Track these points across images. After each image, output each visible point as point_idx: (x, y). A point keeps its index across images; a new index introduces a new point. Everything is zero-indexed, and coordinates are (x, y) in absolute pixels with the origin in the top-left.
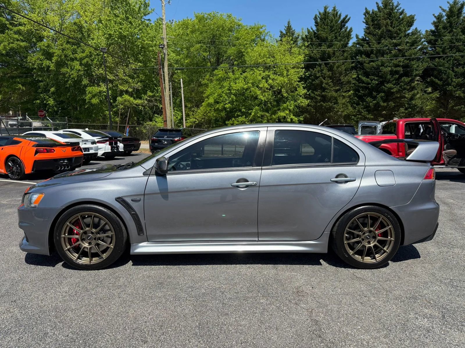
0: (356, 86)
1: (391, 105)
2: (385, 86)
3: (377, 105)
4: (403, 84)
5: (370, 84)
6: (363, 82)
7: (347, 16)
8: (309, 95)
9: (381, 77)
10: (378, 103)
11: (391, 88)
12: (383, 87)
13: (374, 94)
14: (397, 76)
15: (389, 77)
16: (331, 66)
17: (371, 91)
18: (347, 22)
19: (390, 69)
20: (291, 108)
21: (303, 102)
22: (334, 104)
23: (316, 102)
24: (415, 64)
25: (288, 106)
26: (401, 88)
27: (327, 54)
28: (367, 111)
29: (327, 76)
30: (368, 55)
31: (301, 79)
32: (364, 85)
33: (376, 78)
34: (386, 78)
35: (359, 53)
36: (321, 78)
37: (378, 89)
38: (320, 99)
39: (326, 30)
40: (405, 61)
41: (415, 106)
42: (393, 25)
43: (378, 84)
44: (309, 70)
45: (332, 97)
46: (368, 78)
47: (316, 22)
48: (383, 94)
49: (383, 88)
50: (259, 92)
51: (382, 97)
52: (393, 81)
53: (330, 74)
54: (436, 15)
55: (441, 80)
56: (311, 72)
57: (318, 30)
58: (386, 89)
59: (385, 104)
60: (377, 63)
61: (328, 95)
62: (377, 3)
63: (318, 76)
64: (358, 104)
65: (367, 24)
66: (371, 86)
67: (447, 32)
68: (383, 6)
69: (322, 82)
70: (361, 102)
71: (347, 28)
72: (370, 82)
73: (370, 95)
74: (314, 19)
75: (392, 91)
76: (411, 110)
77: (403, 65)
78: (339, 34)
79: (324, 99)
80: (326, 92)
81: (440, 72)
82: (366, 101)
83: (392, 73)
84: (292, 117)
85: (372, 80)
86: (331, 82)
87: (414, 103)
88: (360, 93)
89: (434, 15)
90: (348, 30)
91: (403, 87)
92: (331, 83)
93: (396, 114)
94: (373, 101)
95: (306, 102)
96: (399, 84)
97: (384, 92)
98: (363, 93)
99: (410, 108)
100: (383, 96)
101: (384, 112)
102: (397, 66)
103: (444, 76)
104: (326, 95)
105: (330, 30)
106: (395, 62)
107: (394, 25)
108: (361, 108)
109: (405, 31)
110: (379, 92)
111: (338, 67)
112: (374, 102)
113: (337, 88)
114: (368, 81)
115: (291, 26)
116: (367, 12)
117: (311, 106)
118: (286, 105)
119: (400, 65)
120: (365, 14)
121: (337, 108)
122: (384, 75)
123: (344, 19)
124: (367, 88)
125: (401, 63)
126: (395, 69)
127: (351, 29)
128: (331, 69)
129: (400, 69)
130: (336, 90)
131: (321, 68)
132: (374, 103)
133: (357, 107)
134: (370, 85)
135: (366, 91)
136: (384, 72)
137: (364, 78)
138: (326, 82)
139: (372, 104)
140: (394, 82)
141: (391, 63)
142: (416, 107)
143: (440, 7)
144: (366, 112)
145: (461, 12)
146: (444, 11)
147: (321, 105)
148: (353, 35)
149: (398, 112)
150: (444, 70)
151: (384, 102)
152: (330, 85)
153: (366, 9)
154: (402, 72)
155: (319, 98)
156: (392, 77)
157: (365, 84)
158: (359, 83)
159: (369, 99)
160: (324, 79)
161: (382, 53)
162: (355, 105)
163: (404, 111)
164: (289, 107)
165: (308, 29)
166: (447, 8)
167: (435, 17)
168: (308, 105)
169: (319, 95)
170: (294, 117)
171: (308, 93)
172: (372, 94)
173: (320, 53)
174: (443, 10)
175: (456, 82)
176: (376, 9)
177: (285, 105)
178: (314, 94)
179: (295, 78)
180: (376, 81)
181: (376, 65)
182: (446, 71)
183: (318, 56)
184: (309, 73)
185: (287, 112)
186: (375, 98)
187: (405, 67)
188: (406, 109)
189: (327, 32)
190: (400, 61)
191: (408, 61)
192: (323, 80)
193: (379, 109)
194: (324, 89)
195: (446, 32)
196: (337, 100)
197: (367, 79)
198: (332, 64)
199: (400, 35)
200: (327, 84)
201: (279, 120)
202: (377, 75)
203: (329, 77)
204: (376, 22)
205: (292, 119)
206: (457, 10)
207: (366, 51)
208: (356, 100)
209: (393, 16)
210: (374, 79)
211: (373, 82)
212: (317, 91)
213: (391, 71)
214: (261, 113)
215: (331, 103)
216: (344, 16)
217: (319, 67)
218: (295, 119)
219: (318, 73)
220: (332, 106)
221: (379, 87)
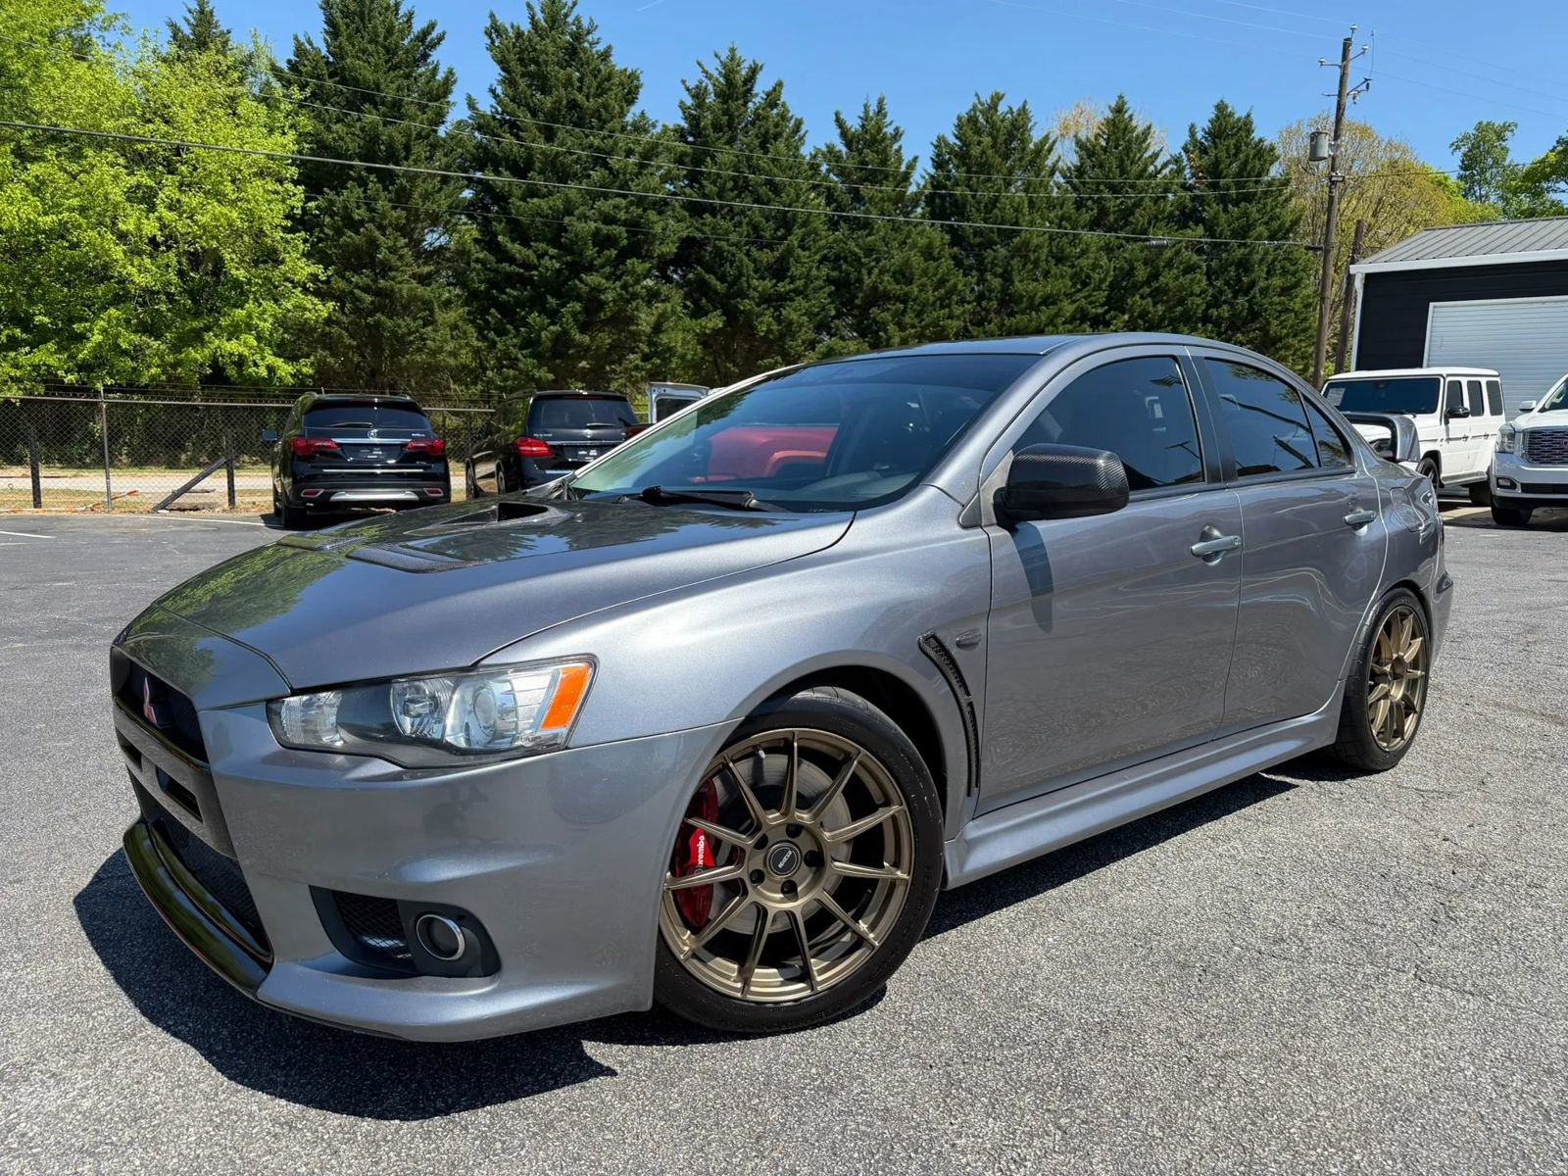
0: (489, 269)
1: (603, 341)
2: (582, 281)
3: (562, 341)
4: (631, 282)
5: (535, 268)
6: (512, 260)
7: (432, 26)
8: (328, 282)
9: (566, 249)
10: (565, 332)
11: (597, 290)
12: (577, 282)
13: (552, 301)
14: (614, 252)
15: (591, 252)
16: (403, 189)
17: (540, 293)
18: (433, 45)
19: (593, 225)
20: (266, 326)
21: (310, 306)
22: (424, 326)
23: (356, 311)
24: (657, 223)
25: (249, 316)
26: (627, 292)
27: (384, 144)
28: (533, 355)
29: (391, 224)
30: (520, 170)
31: (299, 222)
32: (514, 268)
33: (552, 251)
34: (581, 254)
35: (484, 159)
36: (370, 226)
37: (559, 287)
38: (372, 303)
39: (371, 59)
40: (632, 208)
41: (669, 349)
42: (585, 90)
43: (559, 271)
44: (321, 193)
45: (413, 298)
46: (530, 247)
47: (330, 22)
48: (578, 306)
49: (575, 285)
50: (118, 252)
51: (574, 314)
52: (603, 266)
53: (398, 218)
54: (692, 84)
55: (722, 279)
56: (330, 200)
57: (339, 54)
58: (585, 289)
59: (587, 339)
60: (551, 203)
61: (400, 290)
62: (529, 6)
63: (357, 217)
64: (501, 332)
65: (503, 69)
66: (541, 275)
67: (723, 140)
68: (546, 21)
69: (373, 245)
70: (511, 324)
71: (435, 70)
72: (535, 261)
73: (537, 303)
74: (321, 7)
75: (603, 297)
76: (659, 361)
77: (626, 220)
79: (386, 300)
80: (393, 279)
81: (719, 253)
82: (527, 324)
83: (603, 242)
84: (271, 359)
85: (540, 257)
86: (406, 245)
87: (666, 341)
88: (506, 293)
89: (683, 82)
90: (440, 76)
91: (630, 289)
92: (406, 250)
93: (616, 373)
94: (549, 324)
95: (320, 307)
96: (618, 278)
97: (578, 298)
98: (515, 297)
99: (656, 354)
100: (580, 313)
101: (583, 364)
102: (609, 220)
103: (728, 269)
104: (392, 291)
105: (386, 62)
106: (605, 206)
107: (588, 88)
108: (514, 346)
109: (622, 114)
110: (564, 297)
111: (426, 196)
112: (552, 328)
113: (426, 269)
114: (528, 256)
116: (495, 30)
117: (338, 323)
118: (244, 312)
119: (619, 220)
120: (488, 33)
121: (434, 340)
122: (577, 244)
123: (426, 33)
124: (523, 281)
125: (622, 213)
126: (605, 229)
127: (451, 72)
128: (401, 198)
129: (619, 230)
130: (422, 275)
131: (365, 192)
132: (552, 333)
133: (497, 339)
134: (535, 272)
135: (525, 290)
136: (576, 235)
137: (515, 248)
138: (391, 243)
139: (548, 334)
140: (608, 269)
141: (592, 208)
142: (667, 355)
143: (699, 64)
144: (529, 360)
145: (751, 89)
146: (709, 76)
147: (378, 324)
148: (457, 96)
149: (620, 365)
150: (729, 252)
151: (583, 329)
152: (401, 257)
153: (492, 16)
154: (625, 241)
155: (368, 298)
156: (599, 252)
157: (519, 266)
158: (499, 261)
159: (534, 318)
160: (383, 234)
161: (561, 173)
162: (492, 335)
163: (638, 362)
164: (255, 321)
165: (296, 38)
166: (714, 67)
167: (688, 89)
168: (329, 321)
169: (366, 289)
170: (279, 362)
171: (323, 278)
172: (545, 301)
173: (358, 136)
174: (707, 72)
175: (760, 289)
176: (526, 27)
177: (239, 313)
178: (349, 281)
179: (273, 215)
180: (554, 261)
181: (550, 208)
182: (733, 255)
183: (353, 146)
184: (321, 202)
185: (251, 340)
186: (554, 316)
187: (634, 226)
188: (646, 358)
189: (376, 65)
190: (616, 207)
191: (640, 211)
192: (377, 233)
193: (571, 352)
194: (385, 269)
195: (719, 139)
196: (432, 313)
197: (525, 251)
198: (404, 181)
199: (609, 125)
200: (393, 250)
201: (215, 364)
202: (555, 242)
203: (398, 228)
204: (533, 67)
205: (271, 369)
206: (740, 83)
207: (512, 157)
208: (494, 317)
209: (581, 59)
210: (546, 253)
211: (546, 262)
212: (357, 271)
213: (597, 233)
214: (136, 338)
215: (415, 319)
216: (426, 25)
217: (360, 187)
218: (285, 369)
219: (358, 208)
220: (417, 331)
221: (565, 282)
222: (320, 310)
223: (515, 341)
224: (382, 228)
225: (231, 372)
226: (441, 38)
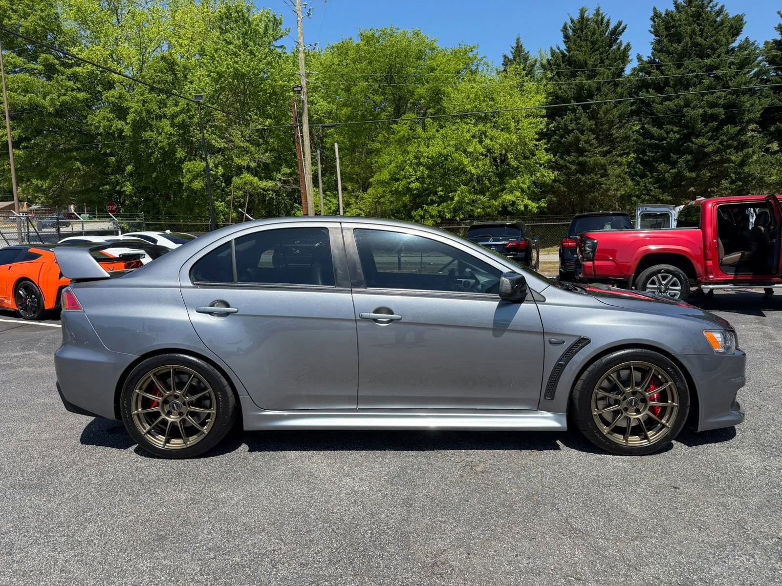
0: (640, 144)
1: (705, 175)
2: (692, 143)
3: (679, 176)
4: (726, 139)
5: (665, 139)
6: (652, 137)
7: (620, 24)
8: (556, 162)
9: (686, 126)
10: (680, 172)
11: (704, 146)
12: (690, 144)
13: (674, 156)
14: (716, 124)
15: (700, 125)
16: (594, 110)
17: (667, 153)
18: (620, 34)
19: (701, 111)
20: (525, 186)
21: (546, 174)
22: (602, 177)
23: (568, 174)
24: (747, 101)
25: (518, 183)
26: (723, 145)
27: (586, 90)
28: (659, 187)
29: (587, 129)
30: (659, 89)
31: (542, 135)
32: (653, 141)
33: (676, 129)
34: (693, 128)
35: (644, 85)
36: (576, 131)
37: (679, 148)
38: (576, 169)
39: (583, 49)
40: (728, 96)
41: (750, 175)
42: (704, 34)
43: (679, 140)
44: (555, 120)
45: (596, 164)
46: (661, 128)
47: (566, 37)
48: (689, 157)
49: (688, 145)
50: (466, 161)
51: (687, 162)
52: (708, 132)
53: (592, 125)
56: (559, 123)
57: (569, 49)
58: (694, 147)
59: (694, 175)
60: (676, 102)
61: (590, 161)
63: (570, 128)
64: (643, 176)
65: (656, 36)
66: (668, 143)
68: (684, 2)
69: (578, 140)
70: (649, 171)
71: (621, 44)
72: (665, 135)
73: (666, 159)
74: (562, 31)
75: (706, 150)
76: (741, 183)
77: (724, 104)
78: (607, 56)
79: (583, 168)
80: (586, 156)
82: (657, 171)
83: (706, 118)
84: (526, 201)
85: (668, 133)
86: (594, 139)
87: (747, 170)
88: (647, 155)
90: (622, 48)
91: (725, 143)
92: (594, 141)
93: (713, 192)
94: (671, 169)
95: (551, 174)
96: (718, 139)
97: (691, 153)
98: (652, 157)
99: (739, 179)
100: (690, 160)
101: (692, 189)
102: (713, 105)
104: (586, 162)
106: (710, 98)
107: (707, 33)
108: (649, 183)
109: (728, 43)
110: (681, 153)
111: (607, 112)
112: (673, 171)
113: (605, 149)
114: (661, 134)
115: (521, 45)
116: (657, 15)
117: (559, 181)
118: (516, 181)
119: (720, 104)
120: (653, 19)
121: (606, 184)
122: (690, 122)
123: (616, 28)
124: (657, 147)
125: (722, 100)
126: (710, 112)
127: (628, 45)
128: (593, 116)
129: (720, 111)
130: (603, 152)
131: (575, 115)
132: (673, 173)
133: (641, 180)
134: (665, 142)
135: (658, 152)
136: (691, 118)
137: (654, 130)
138: (586, 138)
139: (669, 175)
140: (710, 134)
141: (703, 100)
142: (750, 179)
144: (657, 190)
147: (578, 179)
148: (632, 55)
149: (717, 188)
151: (691, 170)
152: (592, 145)
153: (655, 9)
154: (723, 116)
155: (573, 167)
156: (705, 126)
157: (656, 140)
158: (645, 139)
159: (662, 167)
160: (582, 134)
162: (638, 178)
163: (728, 185)
164: (521, 185)
165: (551, 49)
168: (555, 181)
169: (573, 163)
170: (530, 202)
171: (554, 160)
172: (670, 157)
173: (573, 88)
176: (672, 8)
177: (514, 181)
178: (565, 160)
179: (531, 134)
180: (676, 134)
181: (676, 106)
183: (570, 94)
184: (555, 124)
185: (518, 194)
186: (673, 164)
187: (729, 106)
188: (733, 182)
189: (585, 51)
190: (719, 98)
191: (734, 97)
192: (579, 135)
193: (683, 183)
194: (581, 152)
196: (606, 170)
197: (659, 131)
198: (594, 106)
199: (719, 51)
200: (587, 142)
201: (504, 207)
202: (678, 124)
203: (591, 130)
204: (672, 31)
205: (526, 206)
207: (657, 82)
208: (639, 168)
209: (703, 18)
210: (672, 130)
211: (671, 135)
212: (569, 155)
213: (704, 116)
214: (471, 197)
215: (596, 175)
216: (616, 24)
217: (572, 113)
218: (533, 205)
219: (571, 124)
220: (598, 181)
221: (683, 145)
222: (550, 176)
223: (650, 180)
224: (582, 133)
225: (510, 208)
226: (624, 29)
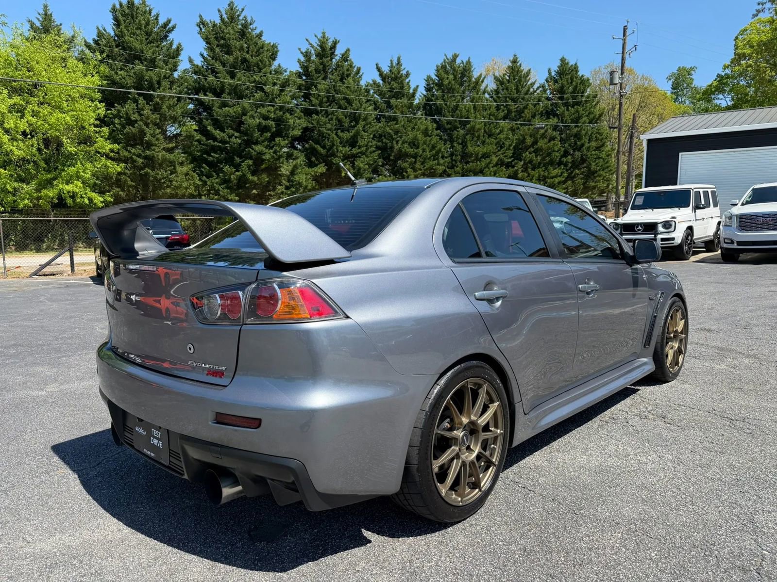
0: (203, 145)
1: (264, 180)
2: (253, 149)
3: (242, 180)
4: (278, 149)
5: (228, 143)
6: (215, 139)
7: (169, 21)
9: (245, 133)
10: (244, 175)
11: (261, 153)
13: (238, 160)
14: (269, 134)
15: (257, 134)
17: (232, 156)
18: (170, 31)
19: (258, 121)
20: (87, 176)
21: (110, 166)
22: (171, 174)
23: (134, 167)
24: (290, 120)
25: (78, 172)
26: (276, 155)
27: (146, 81)
28: (227, 188)
29: (151, 121)
30: (218, 93)
31: (102, 122)
33: (237, 134)
34: (252, 136)
35: (199, 89)
36: (141, 123)
37: (240, 153)
38: (143, 163)
39: (138, 38)
40: (278, 112)
42: (250, 53)
43: (240, 145)
44: (114, 107)
45: (165, 160)
46: (224, 132)
47: (116, 19)
48: (250, 162)
49: (249, 151)
51: (249, 166)
52: (263, 142)
53: (156, 118)
54: (304, 50)
55: (324, 147)
56: (119, 110)
57: (120, 35)
58: (254, 153)
59: (255, 179)
60: (235, 110)
61: (158, 156)
62: (219, 11)
63: (133, 119)
64: (209, 176)
65: (207, 43)
66: (231, 146)
67: (320, 78)
68: (228, 19)
69: (142, 133)
70: (214, 171)
71: (171, 44)
72: (228, 139)
73: (230, 161)
74: (110, 12)
75: (264, 157)
76: (294, 190)
77: (274, 118)
79: (150, 162)
80: (154, 150)
81: (321, 134)
82: (223, 172)
83: (263, 129)
84: (90, 194)
85: (230, 137)
86: (160, 133)
87: (297, 179)
88: (212, 156)
89: (299, 49)
90: (174, 47)
91: (278, 153)
92: (160, 135)
93: (270, 195)
95: (116, 166)
96: (272, 148)
97: (251, 158)
98: (217, 158)
100: (251, 165)
101: (254, 191)
102: (266, 118)
103: (327, 142)
104: (153, 156)
105: (146, 39)
106: (263, 111)
107: (252, 52)
108: (217, 183)
109: (270, 65)
110: (243, 157)
111: (170, 108)
112: (237, 173)
113: (171, 145)
114: (224, 137)
115: (51, 15)
116: (202, 23)
117: (125, 174)
118: (75, 169)
119: (271, 118)
120: (198, 25)
121: (177, 181)
122: (249, 130)
123: (165, 25)
124: (221, 150)
125: (272, 114)
126: (264, 123)
128: (157, 109)
129: (271, 123)
130: (168, 148)
131: (137, 106)
132: (238, 176)
133: (207, 180)
134: (227, 145)
135: (223, 154)
136: (249, 126)
137: (217, 133)
138: (152, 132)
139: (235, 176)
140: (266, 143)
141: (257, 112)
143: (307, 40)
144: (225, 190)
145: (334, 52)
146: (313, 47)
147: (147, 174)
148: (183, 57)
150: (327, 133)
151: (254, 173)
152: (157, 139)
153: (200, 16)
154: (275, 129)
155: (141, 161)
156: (261, 135)
157: (220, 142)
158: (208, 139)
159: (227, 168)
160: (148, 127)
161: (239, 95)
162: (204, 178)
164: (81, 174)
166: (315, 42)
167: (302, 53)
168: (121, 173)
169: (139, 156)
170: (95, 195)
171: (116, 150)
172: (233, 160)
173: (132, 76)
174: (311, 44)
175: (343, 152)
176: (218, 21)
177: (72, 170)
178: (130, 152)
180: (237, 139)
181: (235, 112)
182: (329, 135)
183: (130, 81)
184: (114, 111)
185: (79, 184)
186: (237, 167)
187: (279, 121)
189: (141, 41)
190: (268, 111)
191: (281, 113)
192: (144, 127)
193: (247, 186)
194: (149, 145)
195: (319, 76)
196: (175, 168)
197: (222, 134)
198: (158, 100)
199: (263, 71)
200: (153, 135)
201: (60, 198)
202: (238, 131)
203: (155, 124)
204: (222, 42)
205: (90, 200)
206: (328, 49)
207: (213, 87)
208: (205, 169)
209: (248, 37)
210: (233, 135)
211: (233, 140)
212: (133, 146)
213: (260, 124)
214: (16, 185)
215: (166, 172)
216: (166, 20)
217: (134, 103)
218: (98, 199)
219: (134, 114)
220: (168, 177)
221: (244, 150)
222: (116, 168)
223: (217, 180)
224: (147, 125)
225: (69, 201)
226: (174, 27)
